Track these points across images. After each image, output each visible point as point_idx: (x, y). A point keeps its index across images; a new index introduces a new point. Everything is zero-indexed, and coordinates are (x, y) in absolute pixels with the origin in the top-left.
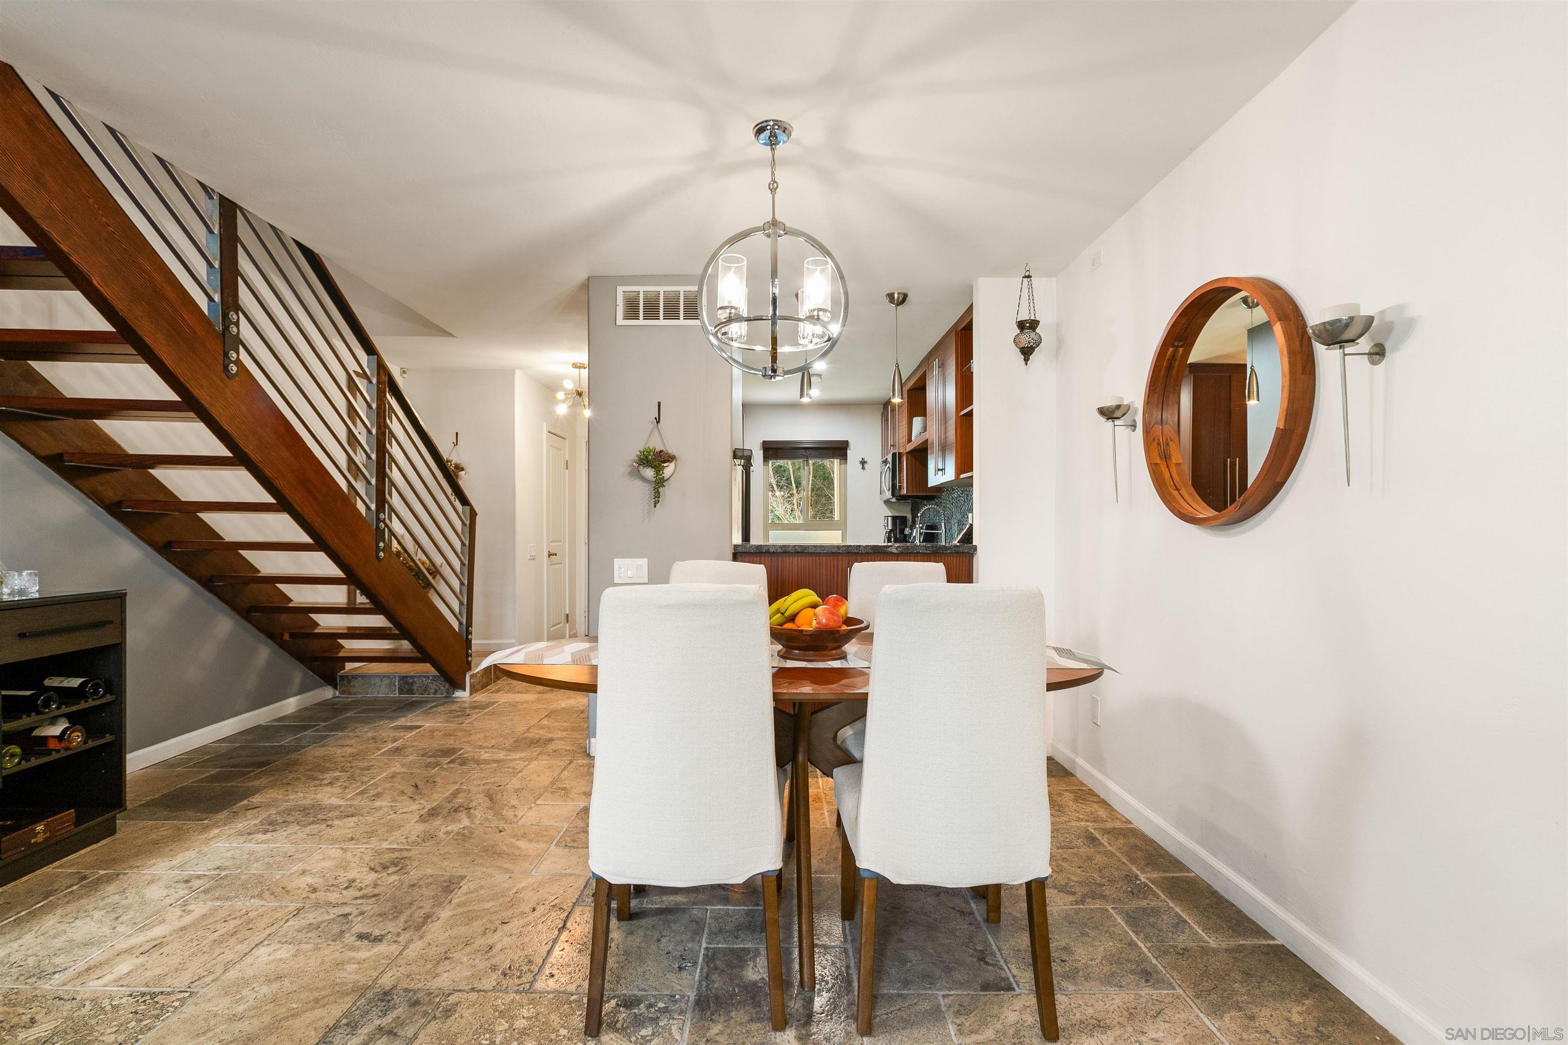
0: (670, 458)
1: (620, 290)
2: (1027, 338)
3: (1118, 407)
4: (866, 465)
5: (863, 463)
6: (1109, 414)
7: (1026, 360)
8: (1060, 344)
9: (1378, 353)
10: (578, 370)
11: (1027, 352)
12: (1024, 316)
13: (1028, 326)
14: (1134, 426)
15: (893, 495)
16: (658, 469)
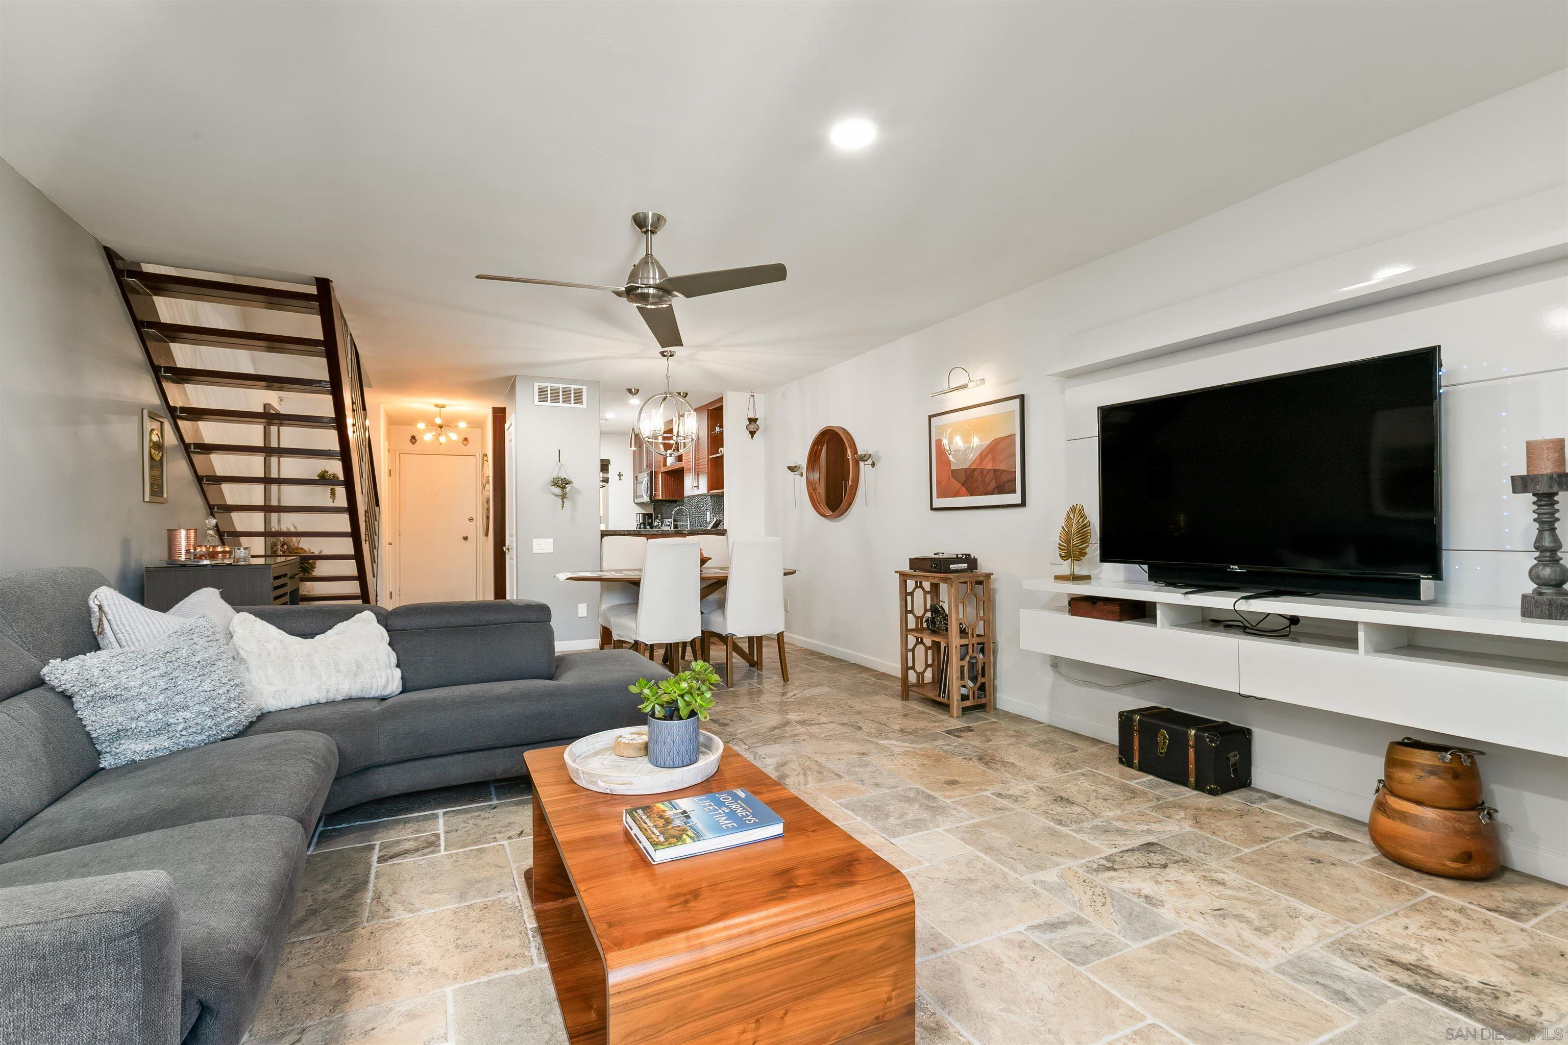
0: (568, 483)
1: (536, 385)
2: (752, 427)
3: (796, 467)
4: (622, 477)
5: (620, 475)
6: (792, 469)
7: (752, 437)
8: (766, 428)
9: (873, 465)
10: (439, 409)
11: (752, 433)
12: (752, 416)
13: (752, 421)
14: (802, 475)
15: (651, 499)
16: (563, 488)
